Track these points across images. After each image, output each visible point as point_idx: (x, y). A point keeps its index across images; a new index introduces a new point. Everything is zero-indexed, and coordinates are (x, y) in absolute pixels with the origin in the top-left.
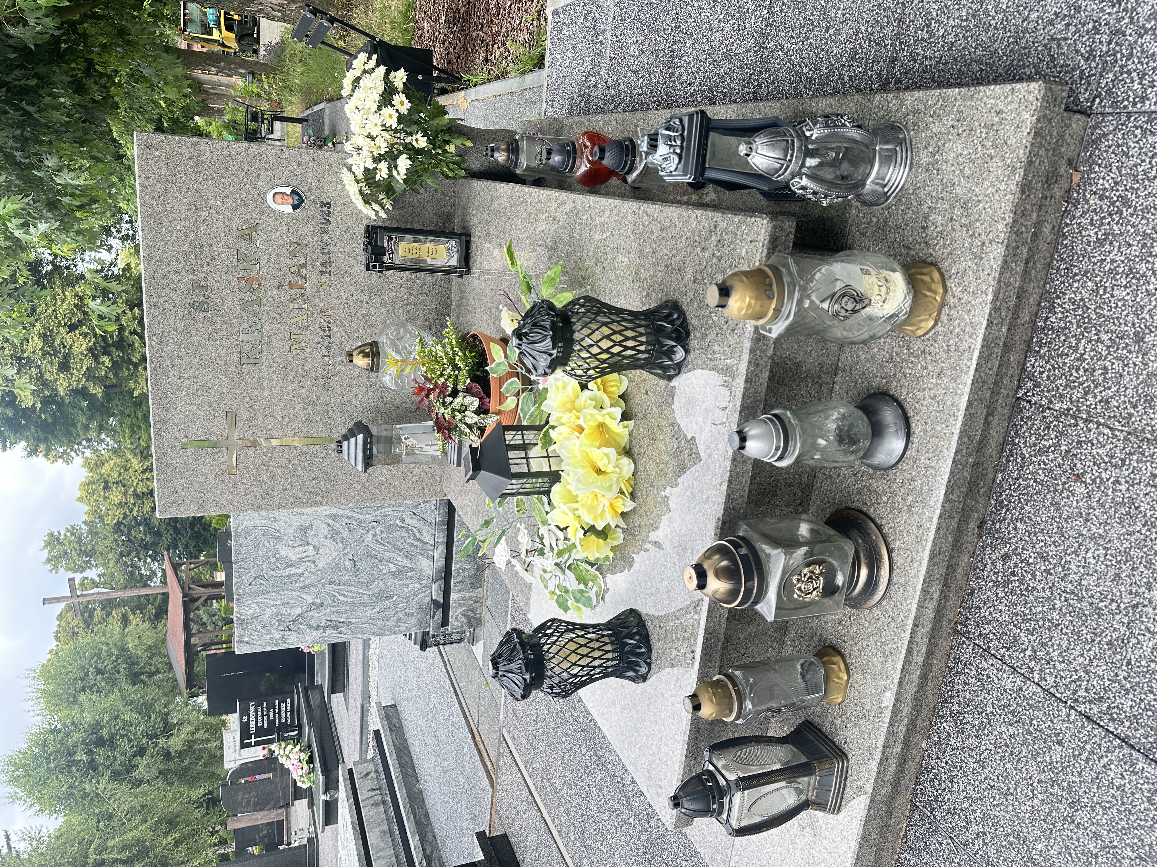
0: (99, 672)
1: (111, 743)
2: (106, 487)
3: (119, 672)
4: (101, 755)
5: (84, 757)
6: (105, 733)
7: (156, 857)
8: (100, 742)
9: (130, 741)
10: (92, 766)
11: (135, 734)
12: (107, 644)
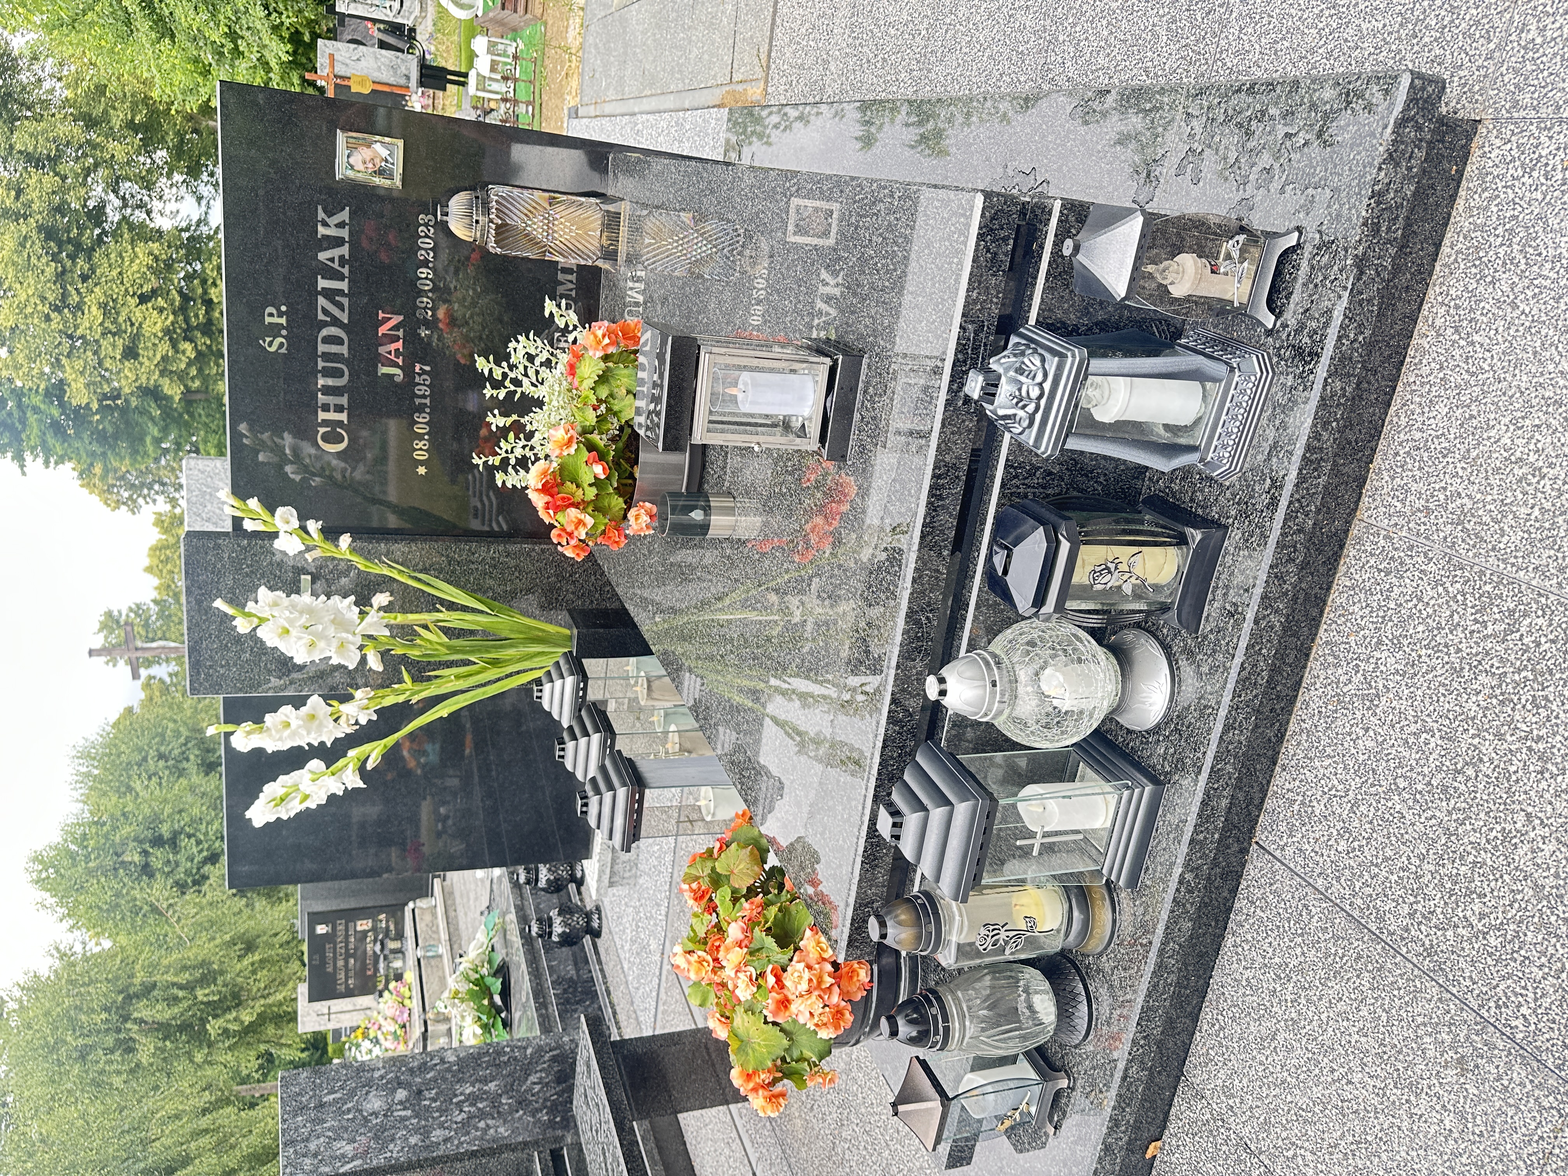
5: (137, 858)
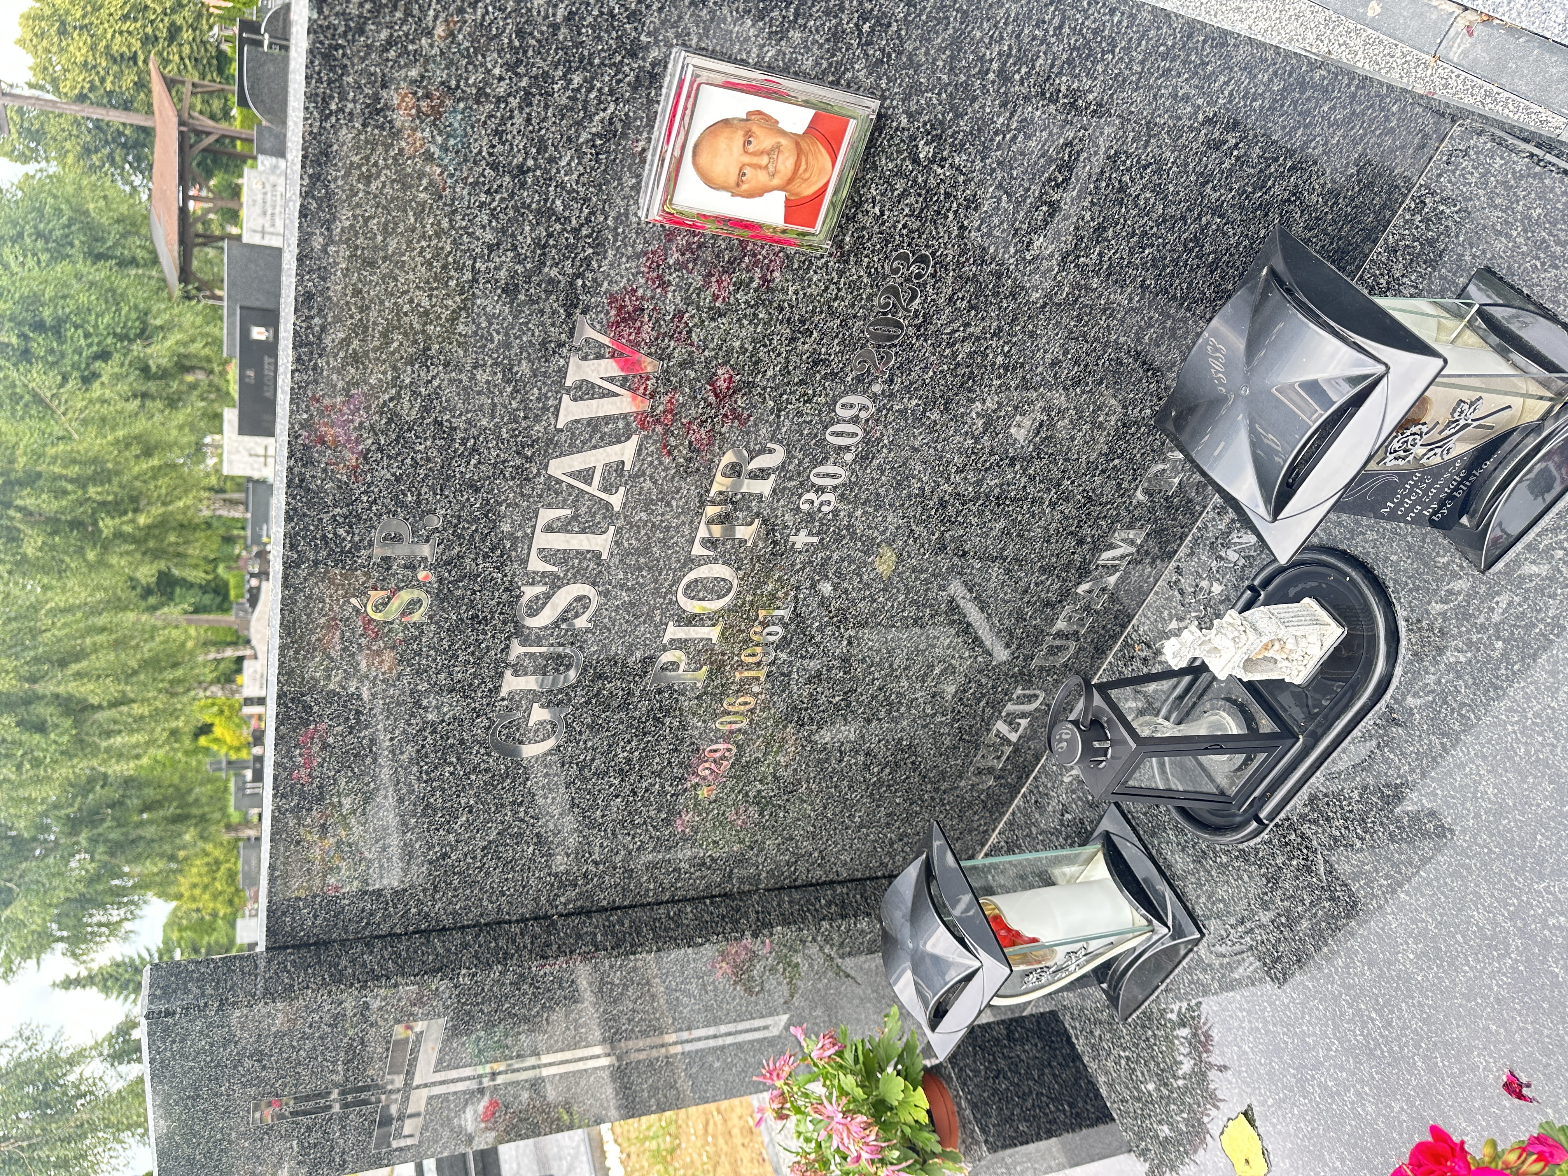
0: (39, 235)
1: (57, 330)
2: (63, 32)
3: (72, 245)
4: (39, 344)
6: (47, 313)
7: (121, 486)
8: (39, 326)
9: (87, 335)
10: (26, 355)
11: (96, 326)
12: (55, 197)
